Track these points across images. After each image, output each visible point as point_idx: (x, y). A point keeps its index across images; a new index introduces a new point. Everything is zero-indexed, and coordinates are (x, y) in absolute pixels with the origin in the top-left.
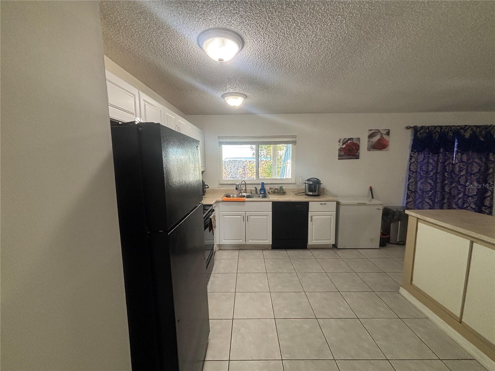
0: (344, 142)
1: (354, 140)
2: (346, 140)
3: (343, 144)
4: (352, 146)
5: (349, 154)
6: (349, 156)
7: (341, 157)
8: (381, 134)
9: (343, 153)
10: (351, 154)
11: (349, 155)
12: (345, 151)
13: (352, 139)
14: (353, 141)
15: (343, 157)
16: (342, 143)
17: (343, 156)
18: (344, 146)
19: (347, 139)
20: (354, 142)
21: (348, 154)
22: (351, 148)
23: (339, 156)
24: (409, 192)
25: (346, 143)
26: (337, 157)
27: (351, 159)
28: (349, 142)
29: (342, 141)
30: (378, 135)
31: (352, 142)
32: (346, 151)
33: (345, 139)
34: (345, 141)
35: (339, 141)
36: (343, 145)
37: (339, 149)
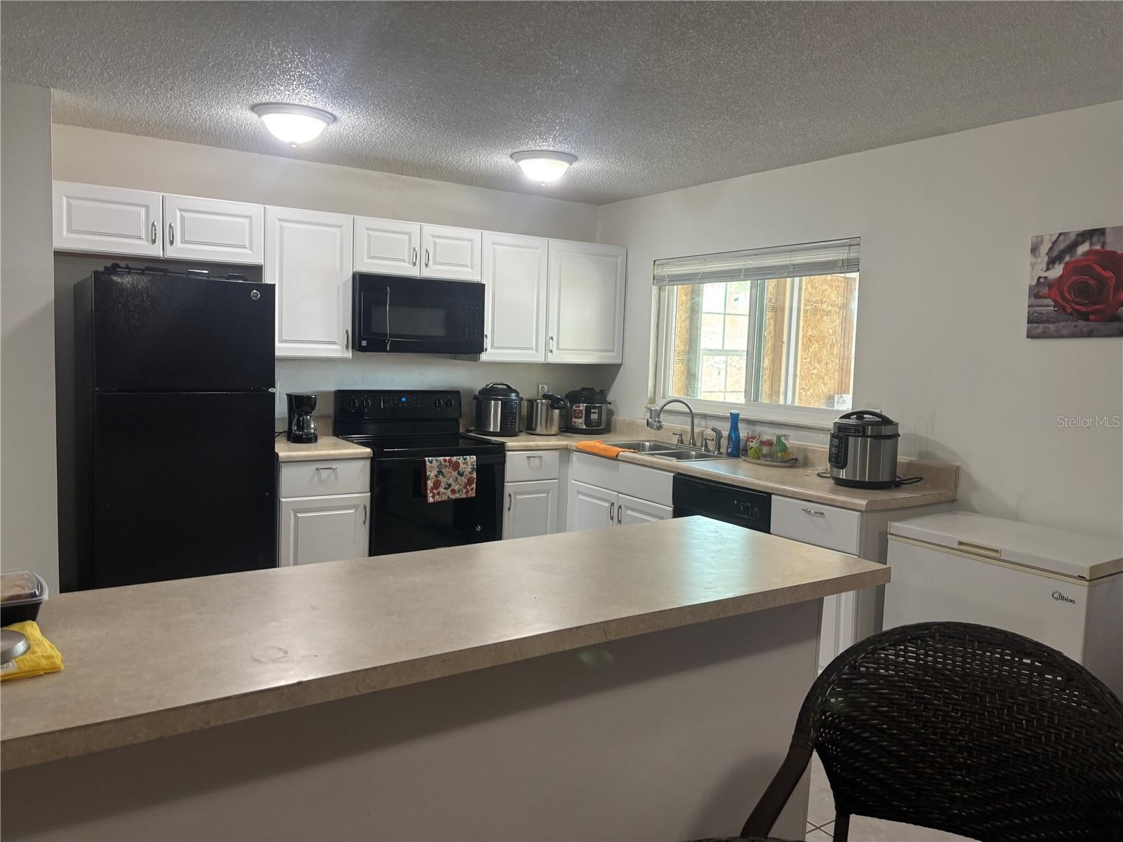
0: (1055, 253)
1: (1109, 238)
2: (1067, 243)
3: (1051, 263)
4: (1099, 269)
5: (1082, 309)
6: (1082, 323)
7: (1039, 327)
9: (1048, 306)
10: (1092, 313)
11: (1084, 316)
12: (1062, 293)
13: (1101, 232)
14: (1104, 244)
15: (1052, 327)
16: (1046, 259)
17: (1048, 321)
18: (1057, 271)
19: (1072, 237)
20: (1108, 248)
21: (1077, 311)
22: (1092, 282)
23: (1029, 322)
25: (1067, 259)
26: (1024, 326)
27: (1090, 334)
28: (1083, 248)
29: (1045, 248)
31: (1098, 247)
32: (1064, 298)
33: (1061, 234)
34: (1062, 245)
35: (1034, 250)
36: (1048, 269)
37: (1031, 288)
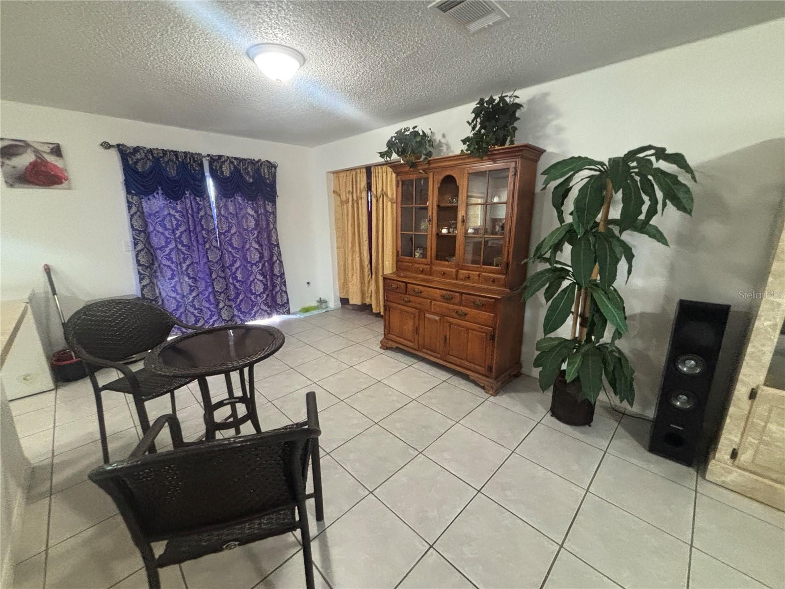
8: (36, 151)
24: (140, 268)
30: (25, 152)
